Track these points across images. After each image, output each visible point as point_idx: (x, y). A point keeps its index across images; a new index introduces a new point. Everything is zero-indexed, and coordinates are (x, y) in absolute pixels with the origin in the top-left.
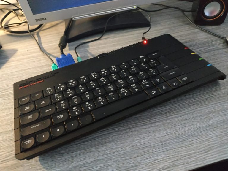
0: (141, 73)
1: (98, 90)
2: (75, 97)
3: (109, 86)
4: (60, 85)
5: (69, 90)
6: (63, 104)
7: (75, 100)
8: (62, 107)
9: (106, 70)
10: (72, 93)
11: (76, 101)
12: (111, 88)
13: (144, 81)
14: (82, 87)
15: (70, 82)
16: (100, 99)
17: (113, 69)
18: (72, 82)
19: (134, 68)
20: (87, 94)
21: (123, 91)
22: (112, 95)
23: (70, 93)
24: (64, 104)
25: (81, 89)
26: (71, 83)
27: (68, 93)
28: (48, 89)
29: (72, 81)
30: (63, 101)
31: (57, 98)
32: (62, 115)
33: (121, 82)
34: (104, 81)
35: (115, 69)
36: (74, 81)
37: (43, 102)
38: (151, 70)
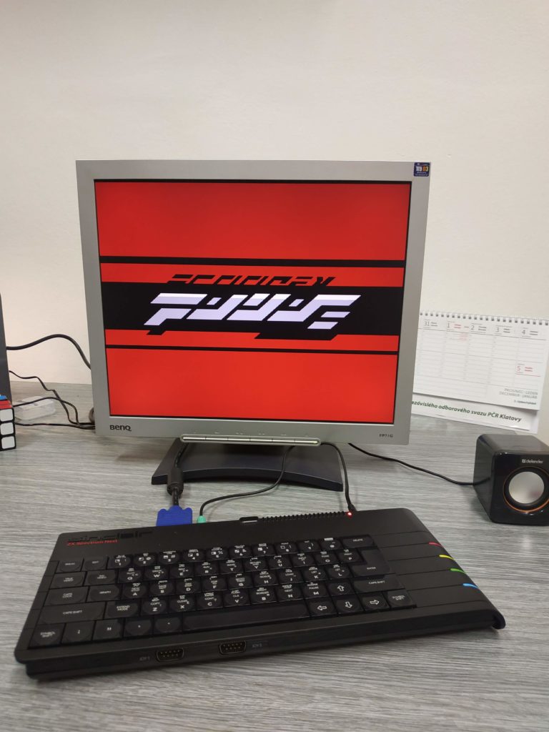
0: (313, 568)
1: (213, 579)
2: (163, 581)
3: (239, 577)
4: (145, 555)
5: (159, 567)
6: (136, 589)
7: (161, 587)
8: (134, 592)
9: (244, 548)
10: (161, 574)
11: (162, 589)
12: (241, 581)
13: (312, 584)
14: (186, 568)
15: (166, 554)
16: (210, 597)
17: (261, 549)
18: (170, 556)
19: (303, 556)
20: (188, 582)
21: (261, 593)
22: (237, 594)
23: (157, 573)
24: (138, 589)
25: (181, 571)
26: (167, 556)
27: (154, 571)
28: (119, 557)
29: (170, 553)
30: (139, 584)
31: (131, 576)
32: (128, 607)
33: (266, 577)
34: (232, 567)
35: (264, 550)
36: (173, 554)
37: (102, 577)
38: (337, 568)
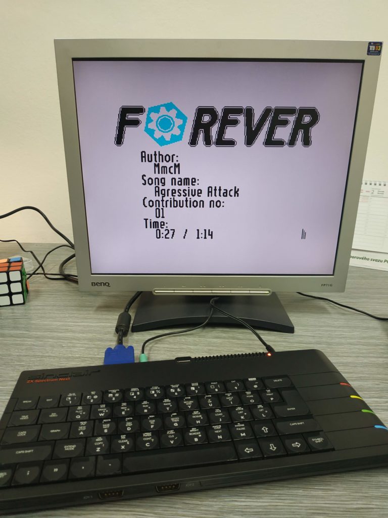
0: (239, 408)
1: (151, 419)
2: (107, 420)
4: (93, 393)
6: (82, 428)
7: (105, 426)
9: (179, 387)
12: (175, 421)
13: (239, 425)
14: (127, 406)
15: (110, 393)
16: (148, 437)
17: (193, 388)
18: (114, 394)
19: (231, 396)
20: (129, 421)
21: (194, 434)
22: (171, 435)
25: (123, 410)
27: (99, 410)
28: (70, 395)
29: (114, 391)
30: (85, 423)
32: (74, 446)
33: (198, 416)
34: (168, 406)
35: (196, 389)
36: (117, 392)
37: (54, 415)
38: (261, 408)
